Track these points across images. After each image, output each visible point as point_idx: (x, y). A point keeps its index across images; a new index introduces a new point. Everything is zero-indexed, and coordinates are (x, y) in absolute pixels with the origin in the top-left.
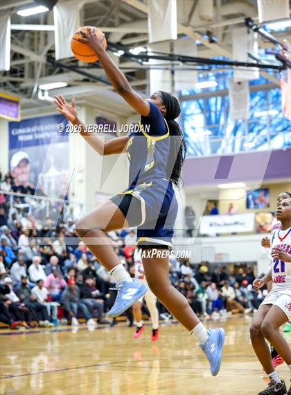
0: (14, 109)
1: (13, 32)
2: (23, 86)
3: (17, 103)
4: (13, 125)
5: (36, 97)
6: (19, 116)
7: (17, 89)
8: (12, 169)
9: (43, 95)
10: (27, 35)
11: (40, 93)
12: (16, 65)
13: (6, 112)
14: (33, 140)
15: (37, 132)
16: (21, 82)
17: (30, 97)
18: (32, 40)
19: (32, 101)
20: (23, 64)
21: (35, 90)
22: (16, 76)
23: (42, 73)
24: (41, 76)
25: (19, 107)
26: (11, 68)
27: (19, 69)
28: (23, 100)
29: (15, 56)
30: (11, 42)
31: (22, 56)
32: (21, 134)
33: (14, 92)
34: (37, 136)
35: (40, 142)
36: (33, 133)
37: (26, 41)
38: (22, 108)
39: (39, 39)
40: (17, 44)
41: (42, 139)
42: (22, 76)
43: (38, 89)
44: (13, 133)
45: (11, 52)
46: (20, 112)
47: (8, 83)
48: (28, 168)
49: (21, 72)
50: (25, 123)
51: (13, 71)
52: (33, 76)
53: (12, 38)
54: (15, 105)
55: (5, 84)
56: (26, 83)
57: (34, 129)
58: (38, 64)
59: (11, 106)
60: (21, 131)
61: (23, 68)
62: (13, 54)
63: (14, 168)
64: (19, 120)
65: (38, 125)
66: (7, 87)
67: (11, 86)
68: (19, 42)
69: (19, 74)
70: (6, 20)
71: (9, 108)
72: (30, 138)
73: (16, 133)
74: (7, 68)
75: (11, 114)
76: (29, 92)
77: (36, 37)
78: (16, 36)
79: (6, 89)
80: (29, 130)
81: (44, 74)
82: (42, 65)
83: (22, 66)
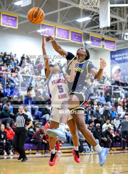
0: (113, 45)
1: (111, 8)
2: (117, 34)
3: (114, 42)
4: (112, 53)
5: (123, 39)
6: (115, 49)
7: (114, 36)
8: (112, 74)
9: (127, 38)
10: (118, 9)
11: (125, 37)
12: (113, 24)
13: (109, 47)
14: (122, 60)
15: (124, 56)
16: (116, 32)
17: (120, 39)
18: (120, 11)
19: (121, 41)
20: (117, 23)
21: (123, 36)
22: (113, 29)
23: (126, 27)
24: (125, 29)
25: (115, 44)
26: (111, 25)
27: (114, 26)
28: (117, 41)
29: (112, 20)
30: (110, 13)
31: (116, 19)
32: (116, 57)
33: (113, 37)
34: (124, 58)
35: (126, 61)
36: (122, 57)
37: (118, 12)
38: (116, 45)
39: (124, 11)
40: (113, 14)
41: (126, 59)
42: (116, 29)
43: (124, 35)
44: (112, 57)
45: (111, 17)
46: (115, 46)
47: (109, 33)
48: (120, 74)
49: (115, 27)
50: (119, 52)
51: (112, 27)
52: (121, 29)
53: (110, 11)
54: (113, 43)
55: (108, 33)
56: (118, 32)
57: (123, 55)
58: (124, 23)
59: (111, 44)
60: (116, 56)
61: (117, 25)
62: (111, 19)
63: (113, 74)
64: (115, 50)
65: (125, 52)
66: (109, 35)
67: (111, 34)
68: (114, 13)
69: (114, 28)
70: (108, 3)
71: (110, 45)
72: (121, 59)
73: (114, 57)
74: (109, 26)
75: (111, 47)
76: (119, 36)
77: (122, 10)
78: (113, 10)
79: (108, 36)
80: (120, 55)
81: (127, 27)
82: (126, 23)
83: (116, 24)
